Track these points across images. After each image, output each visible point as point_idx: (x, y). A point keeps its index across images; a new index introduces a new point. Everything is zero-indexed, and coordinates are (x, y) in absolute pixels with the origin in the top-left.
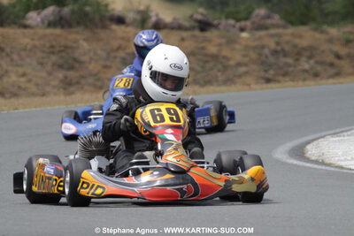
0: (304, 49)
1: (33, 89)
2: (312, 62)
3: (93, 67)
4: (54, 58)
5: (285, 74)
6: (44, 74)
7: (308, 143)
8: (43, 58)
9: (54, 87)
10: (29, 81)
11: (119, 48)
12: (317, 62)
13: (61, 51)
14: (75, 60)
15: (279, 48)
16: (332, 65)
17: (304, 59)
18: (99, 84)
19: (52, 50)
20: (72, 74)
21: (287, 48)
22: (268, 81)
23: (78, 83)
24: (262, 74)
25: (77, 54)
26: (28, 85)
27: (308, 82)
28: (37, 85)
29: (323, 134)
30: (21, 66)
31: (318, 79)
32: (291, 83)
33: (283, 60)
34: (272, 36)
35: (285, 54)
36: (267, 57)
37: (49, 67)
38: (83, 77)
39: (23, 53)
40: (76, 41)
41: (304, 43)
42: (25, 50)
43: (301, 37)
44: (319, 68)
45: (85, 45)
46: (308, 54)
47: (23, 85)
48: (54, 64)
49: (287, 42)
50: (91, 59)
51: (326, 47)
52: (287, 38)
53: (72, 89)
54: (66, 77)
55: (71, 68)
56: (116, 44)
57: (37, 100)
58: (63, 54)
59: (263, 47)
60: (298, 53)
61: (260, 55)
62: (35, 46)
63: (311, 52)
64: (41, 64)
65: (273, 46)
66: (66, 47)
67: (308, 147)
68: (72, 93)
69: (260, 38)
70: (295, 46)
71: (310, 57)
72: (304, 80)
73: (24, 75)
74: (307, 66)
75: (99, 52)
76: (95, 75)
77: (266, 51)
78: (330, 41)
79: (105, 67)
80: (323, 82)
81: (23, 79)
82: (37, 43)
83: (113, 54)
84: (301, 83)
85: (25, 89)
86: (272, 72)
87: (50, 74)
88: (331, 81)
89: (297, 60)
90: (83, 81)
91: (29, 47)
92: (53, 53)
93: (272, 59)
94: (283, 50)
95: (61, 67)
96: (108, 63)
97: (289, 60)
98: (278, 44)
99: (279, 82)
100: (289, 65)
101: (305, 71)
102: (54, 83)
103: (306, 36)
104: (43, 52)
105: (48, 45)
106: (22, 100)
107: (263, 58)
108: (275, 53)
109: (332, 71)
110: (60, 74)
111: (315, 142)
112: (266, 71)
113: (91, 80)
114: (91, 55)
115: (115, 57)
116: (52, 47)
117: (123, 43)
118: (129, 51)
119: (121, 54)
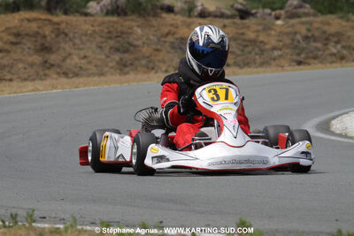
0: (330, 35)
1: (94, 70)
2: (339, 46)
3: (146, 50)
4: (111, 43)
5: (315, 58)
6: (103, 57)
7: (334, 118)
8: (102, 43)
9: (111, 68)
10: (89, 63)
11: (168, 34)
12: (343, 47)
13: (117, 37)
14: (131, 45)
15: (310, 34)
17: (332, 44)
18: (151, 65)
19: (110, 35)
20: (127, 56)
21: (317, 34)
22: (300, 63)
23: (132, 64)
24: (295, 57)
25: (131, 39)
26: (89, 66)
27: (335, 65)
28: (96, 66)
29: (347, 110)
30: (82, 49)
31: (344, 61)
32: (320, 65)
33: (314, 45)
34: (303, 23)
35: (315, 40)
36: (299, 42)
37: (107, 51)
38: (136, 59)
39: (84, 38)
40: (130, 28)
41: (332, 30)
42: (86, 35)
43: (329, 24)
44: (345, 52)
45: (139, 31)
46: (335, 39)
47: (83, 66)
48: (111, 48)
49: (318, 29)
50: (144, 43)
51: (352, 33)
52: (316, 25)
53: (127, 70)
54: (121, 59)
55: (126, 51)
56: (166, 30)
57: (96, 78)
58: (119, 39)
59: (296, 33)
60: (327, 39)
61: (293, 40)
62: (94, 31)
63: (338, 38)
64: (100, 47)
66: (122, 33)
67: (333, 122)
69: (293, 26)
70: (324, 32)
71: (338, 42)
72: (332, 62)
73: (85, 57)
74: (334, 51)
75: (152, 37)
76: (148, 57)
77: (298, 37)
79: (156, 50)
80: (349, 64)
81: (83, 61)
82: (97, 29)
83: (163, 39)
84: (328, 65)
85: (86, 69)
86: (303, 56)
87: (107, 56)
89: (326, 44)
90: (136, 63)
91: (89, 32)
92: (110, 38)
93: (303, 44)
94: (313, 36)
95: (117, 50)
96: (159, 47)
97: (319, 45)
98: (309, 30)
99: (309, 64)
100: (318, 49)
101: (333, 55)
102: (111, 65)
103: (333, 23)
104: (102, 37)
105: (106, 31)
106: (81, 80)
107: (296, 43)
108: (306, 38)
110: (117, 57)
111: (340, 118)
112: (299, 54)
113: (144, 62)
114: (144, 39)
115: (165, 42)
116: (109, 32)
117: (173, 29)
118: (178, 36)
119: (170, 39)
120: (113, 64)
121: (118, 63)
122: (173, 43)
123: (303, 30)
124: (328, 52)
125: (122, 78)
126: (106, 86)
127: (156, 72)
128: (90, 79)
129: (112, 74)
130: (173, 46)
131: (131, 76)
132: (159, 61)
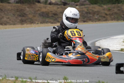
0: (95, 12)
1: (12, 23)
2: (98, 16)
3: (30, 16)
4: (18, 13)
5: (90, 20)
6: (15, 18)
7: (96, 41)
8: (14, 13)
9: (18, 22)
10: (10, 20)
11: (38, 10)
12: (100, 16)
13: (20, 11)
14: (25, 14)
15: (88, 11)
16: (104, 17)
17: (96, 15)
18: (32, 21)
19: (17, 10)
20: (23, 18)
21: (90, 11)
22: (84, 22)
23: (25, 21)
24: (83, 19)
25: (25, 12)
27: (97, 22)
28: (12, 21)
29: (101, 39)
30: (8, 15)
31: (100, 21)
32: (91, 22)
33: (89, 15)
34: (86, 7)
35: (90, 13)
36: (84, 14)
37: (16, 16)
38: (27, 19)
39: (8, 11)
40: (25, 8)
41: (95, 10)
42: (9, 10)
43: (95, 8)
44: (100, 18)
45: (28, 9)
46: (97, 13)
47: (8, 21)
48: (18, 15)
49: (91, 10)
50: (29, 14)
51: (103, 11)
52: (90, 8)
53: (23, 23)
54: (21, 19)
55: (23, 16)
56: (37, 9)
57: (12, 26)
59: (83, 11)
60: (94, 13)
61: (82, 13)
62: (12, 9)
63: (98, 13)
64: (14, 15)
65: (86, 11)
66: (22, 10)
67: (96, 43)
68: (23, 24)
69: (82, 8)
70: (93, 11)
71: (98, 14)
72: (96, 22)
73: (8, 18)
74: (96, 17)
75: (32, 11)
76: (31, 19)
77: (84, 12)
78: (104, 10)
79: (34, 16)
80: (102, 22)
81: (8, 19)
82: (13, 8)
83: (36, 12)
84: (94, 22)
85: (9, 22)
86: (85, 19)
87: (16, 18)
88: (104, 22)
89: (93, 15)
90: (27, 20)
91: (10, 9)
92: (18, 11)
93: (86, 15)
94: (89, 12)
95: (20, 16)
96: (35, 15)
97: (91, 15)
98: (88, 10)
99: (88, 22)
100: (91, 17)
101: (96, 19)
102: (17, 21)
103: (96, 8)
104: (15, 11)
105: (16, 9)
106: (8, 26)
107: (83, 15)
108: (87, 13)
109: (104, 19)
110: (20, 18)
111: (99, 41)
112: (84, 19)
113: (29, 20)
114: (30, 12)
115: (37, 13)
116: (17, 9)
117: (40, 9)
118: (41, 11)
119: (39, 12)
120: (19, 21)
121: (20, 20)
122: (40, 14)
123: (86, 10)
124: (94, 18)
125: (22, 26)
126: (16, 29)
127: (34, 24)
128: (10, 26)
129: (18, 24)
130: (40, 15)
131: (25, 25)
132: (35, 20)
